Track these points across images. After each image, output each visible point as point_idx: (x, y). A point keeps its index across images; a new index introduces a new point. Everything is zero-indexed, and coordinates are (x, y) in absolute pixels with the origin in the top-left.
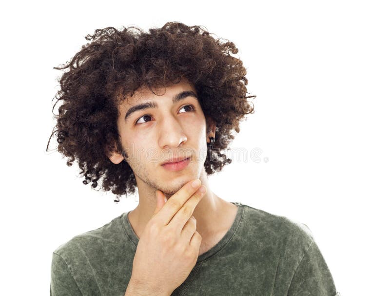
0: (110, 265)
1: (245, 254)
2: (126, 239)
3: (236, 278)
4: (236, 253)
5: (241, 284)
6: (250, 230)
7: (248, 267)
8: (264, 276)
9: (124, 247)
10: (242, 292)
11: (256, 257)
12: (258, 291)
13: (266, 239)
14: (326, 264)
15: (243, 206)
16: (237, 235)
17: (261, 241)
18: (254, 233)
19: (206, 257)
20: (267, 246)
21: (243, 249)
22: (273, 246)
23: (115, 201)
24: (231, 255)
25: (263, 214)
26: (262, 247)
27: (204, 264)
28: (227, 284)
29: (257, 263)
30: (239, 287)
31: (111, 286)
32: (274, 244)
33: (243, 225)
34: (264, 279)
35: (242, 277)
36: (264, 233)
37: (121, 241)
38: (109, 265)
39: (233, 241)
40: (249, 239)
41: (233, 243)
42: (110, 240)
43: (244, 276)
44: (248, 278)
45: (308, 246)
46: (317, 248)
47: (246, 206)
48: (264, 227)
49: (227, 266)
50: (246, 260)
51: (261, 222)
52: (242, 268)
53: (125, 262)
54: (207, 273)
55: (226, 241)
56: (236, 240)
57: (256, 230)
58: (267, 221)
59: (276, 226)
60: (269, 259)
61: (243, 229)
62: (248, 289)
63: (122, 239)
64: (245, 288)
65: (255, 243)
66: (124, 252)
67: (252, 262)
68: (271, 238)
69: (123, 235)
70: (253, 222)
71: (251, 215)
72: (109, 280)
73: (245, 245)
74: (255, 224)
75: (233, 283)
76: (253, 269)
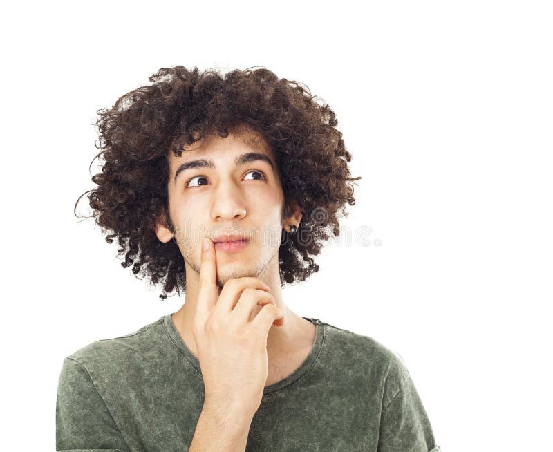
0: (153, 387)
1: (331, 385)
2: (176, 354)
3: (320, 415)
4: (319, 384)
5: (327, 423)
6: (336, 355)
7: (335, 402)
8: (353, 414)
9: (173, 363)
10: (328, 433)
11: (346, 388)
12: (346, 433)
13: (356, 366)
14: (422, 407)
15: (323, 324)
16: (319, 362)
17: (350, 369)
18: (341, 359)
19: (283, 386)
20: (358, 375)
21: (328, 379)
22: (364, 376)
23: (161, 296)
24: (313, 386)
25: (351, 335)
26: (352, 376)
27: (280, 394)
28: (310, 422)
29: (347, 396)
30: (325, 427)
31: (155, 415)
32: (366, 373)
33: (326, 349)
34: (352, 417)
35: (327, 415)
36: (354, 360)
37: (169, 356)
38: (151, 387)
39: (315, 368)
40: (335, 366)
41: (315, 372)
42: (152, 353)
43: (330, 412)
44: (336, 416)
45: (404, 380)
46: (413, 385)
47: (327, 324)
48: (354, 352)
49: (310, 400)
50: (332, 393)
51: (349, 345)
52: (328, 403)
53: (175, 385)
54: (285, 406)
55: (306, 367)
56: (319, 368)
57: (343, 355)
58: (357, 345)
59: (368, 350)
60: (359, 392)
61: (327, 355)
62: (336, 430)
63: (170, 353)
64: (332, 428)
65: (343, 372)
66: (174, 370)
67: (340, 395)
68: (362, 364)
69: (170, 348)
70: (339, 345)
71: (336, 336)
72: (151, 406)
73: (330, 375)
74: (341, 348)
75: (316, 421)
76: (342, 403)
